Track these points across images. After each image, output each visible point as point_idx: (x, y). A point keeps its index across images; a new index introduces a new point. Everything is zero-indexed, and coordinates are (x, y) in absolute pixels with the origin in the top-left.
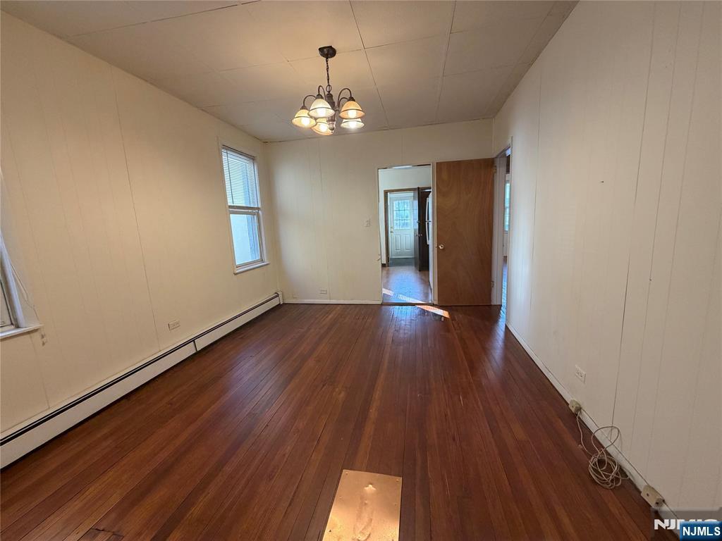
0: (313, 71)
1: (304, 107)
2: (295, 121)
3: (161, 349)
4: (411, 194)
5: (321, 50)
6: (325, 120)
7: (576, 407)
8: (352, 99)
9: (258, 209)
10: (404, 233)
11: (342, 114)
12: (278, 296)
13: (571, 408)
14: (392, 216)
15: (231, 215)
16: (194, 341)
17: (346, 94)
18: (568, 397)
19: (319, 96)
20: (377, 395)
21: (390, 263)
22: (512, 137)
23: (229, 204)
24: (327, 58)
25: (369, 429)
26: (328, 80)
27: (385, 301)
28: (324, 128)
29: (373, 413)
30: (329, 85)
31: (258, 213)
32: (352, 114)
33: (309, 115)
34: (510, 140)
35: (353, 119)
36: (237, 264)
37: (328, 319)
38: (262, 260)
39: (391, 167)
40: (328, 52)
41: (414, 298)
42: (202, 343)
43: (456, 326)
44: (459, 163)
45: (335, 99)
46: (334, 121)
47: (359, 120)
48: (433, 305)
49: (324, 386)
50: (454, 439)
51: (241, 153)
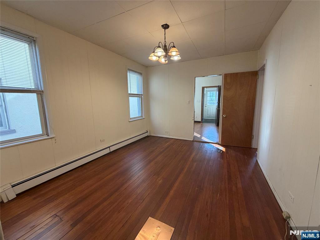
0: (159, 35)
1: (154, 52)
2: (150, 58)
3: (97, 149)
4: (216, 89)
5: (162, 26)
6: (163, 57)
7: (287, 216)
8: (174, 47)
9: (142, 95)
10: (212, 107)
11: (169, 54)
12: (147, 132)
13: (284, 216)
14: (206, 99)
15: (130, 97)
16: (109, 147)
17: (172, 45)
18: (283, 209)
19: (159, 47)
20: (176, 184)
21: (204, 121)
22: (266, 60)
23: (129, 93)
24: (165, 29)
25: (167, 200)
26: (165, 39)
27: (195, 140)
28: (163, 60)
29: (172, 193)
30: (165, 41)
31: (141, 97)
32: (174, 54)
33: (154, 55)
34: (265, 61)
35: (175, 56)
36: (131, 117)
37: (166, 145)
38: (142, 116)
39: (207, 76)
40: (166, 27)
41: (209, 139)
42: (113, 149)
43: (227, 156)
44: (237, 74)
45: (167, 47)
46: (167, 57)
47: (179, 56)
48: (219, 144)
49: (154, 175)
50: (207, 216)
51: (136, 72)
